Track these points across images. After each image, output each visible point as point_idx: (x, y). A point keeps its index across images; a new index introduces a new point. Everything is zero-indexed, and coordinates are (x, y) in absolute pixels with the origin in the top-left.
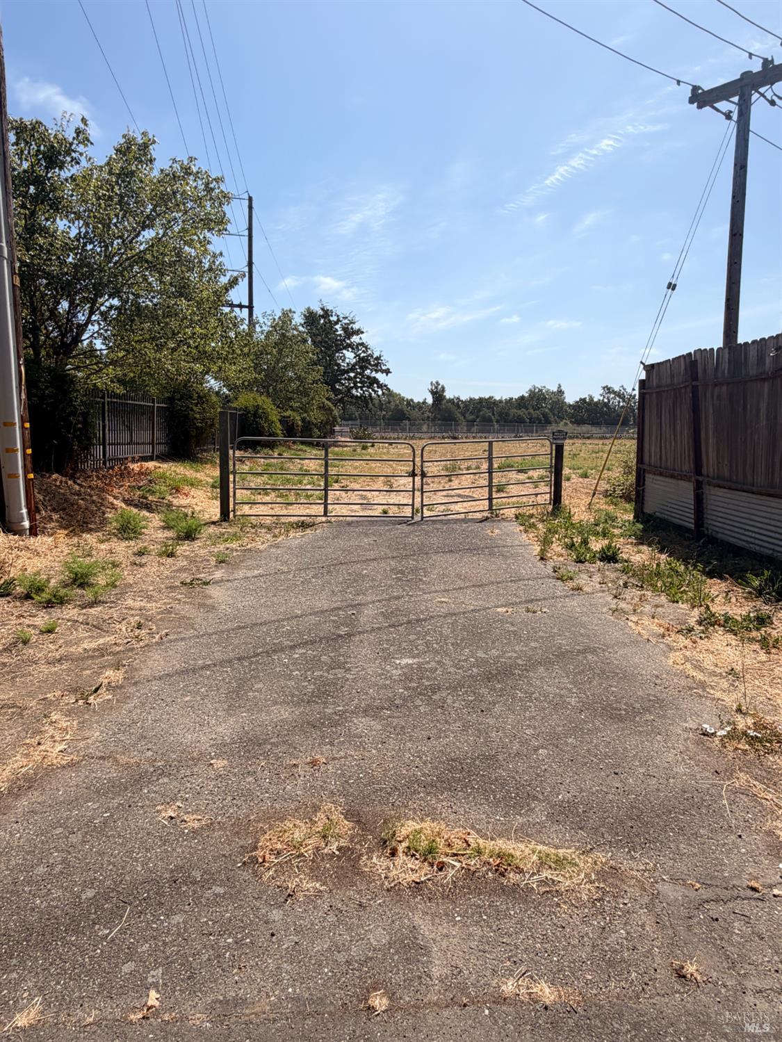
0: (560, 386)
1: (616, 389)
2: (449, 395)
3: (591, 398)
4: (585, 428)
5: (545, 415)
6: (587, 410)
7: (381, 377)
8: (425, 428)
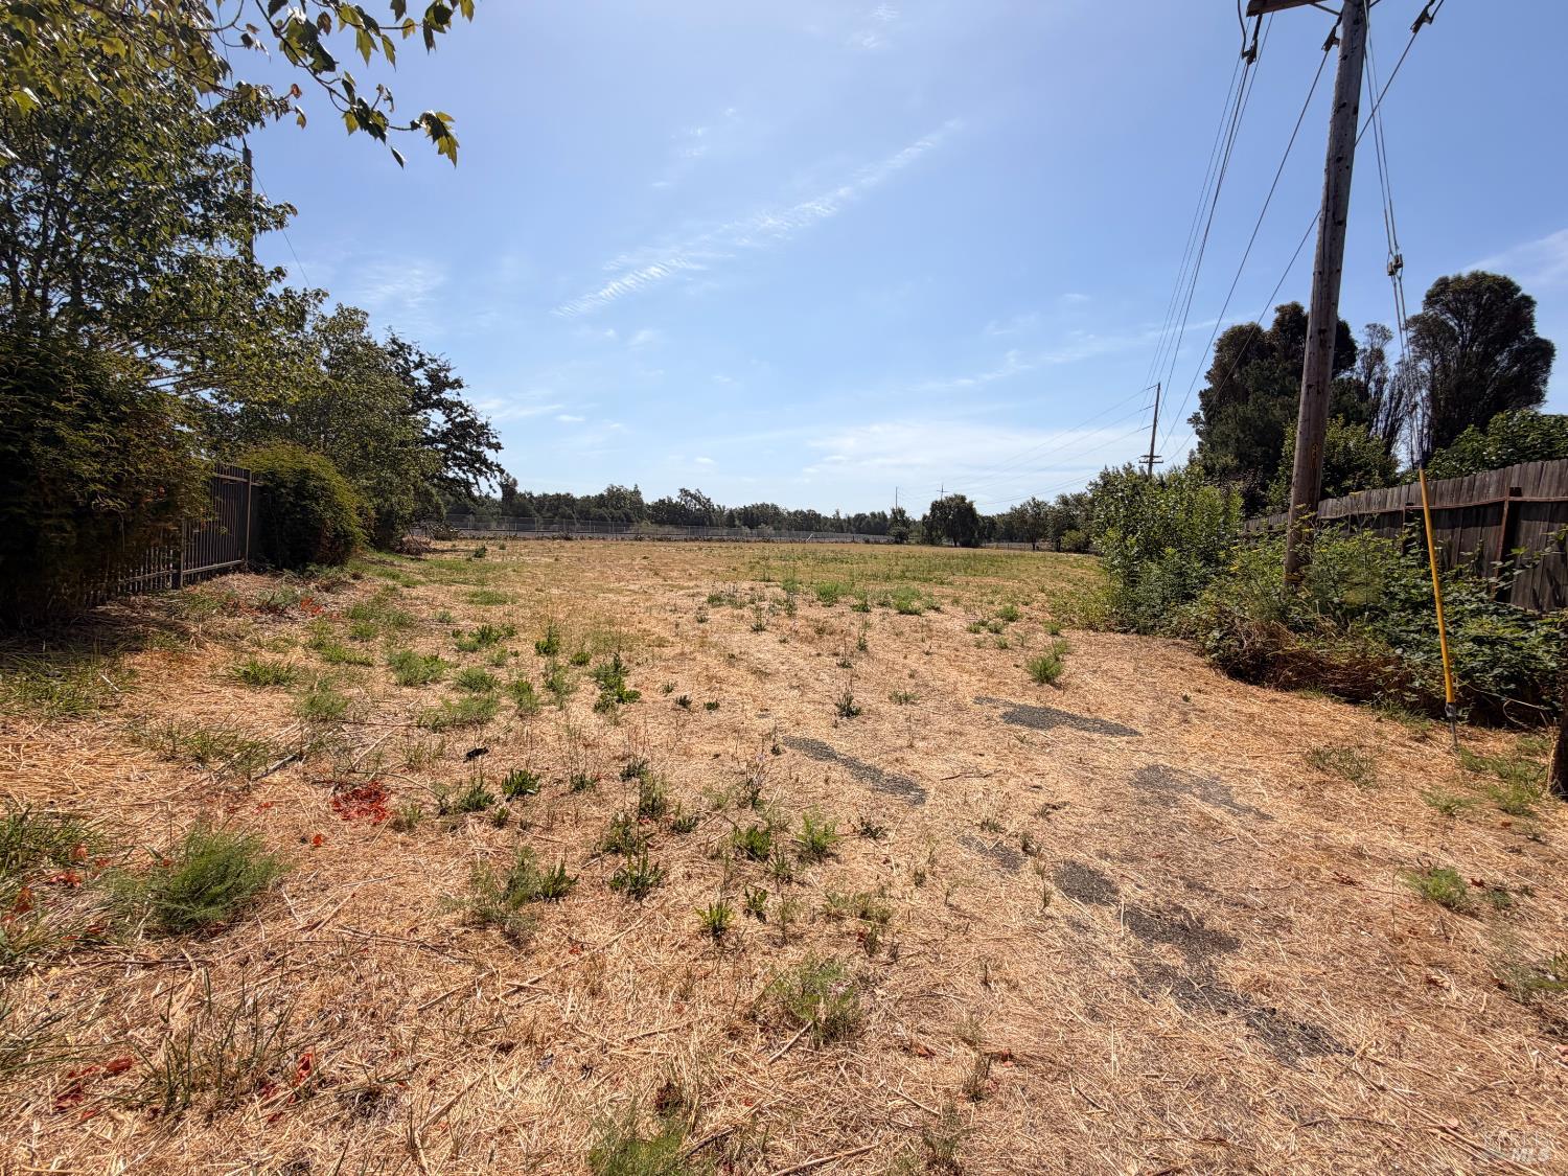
0: (636, 487)
1: (693, 492)
2: (520, 489)
3: (670, 500)
4: (667, 529)
5: (626, 515)
6: (668, 512)
7: (490, 455)
8: (494, 525)
